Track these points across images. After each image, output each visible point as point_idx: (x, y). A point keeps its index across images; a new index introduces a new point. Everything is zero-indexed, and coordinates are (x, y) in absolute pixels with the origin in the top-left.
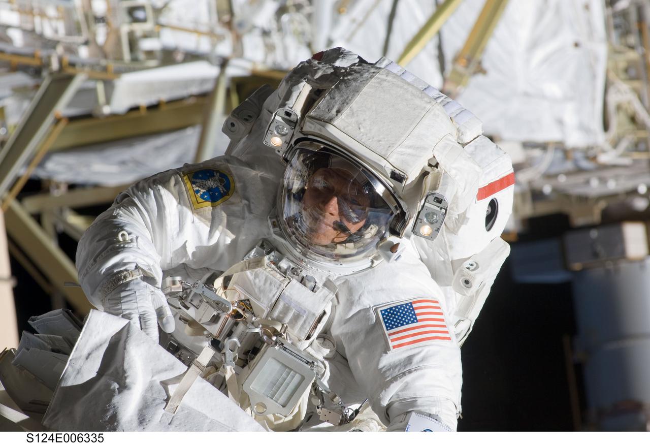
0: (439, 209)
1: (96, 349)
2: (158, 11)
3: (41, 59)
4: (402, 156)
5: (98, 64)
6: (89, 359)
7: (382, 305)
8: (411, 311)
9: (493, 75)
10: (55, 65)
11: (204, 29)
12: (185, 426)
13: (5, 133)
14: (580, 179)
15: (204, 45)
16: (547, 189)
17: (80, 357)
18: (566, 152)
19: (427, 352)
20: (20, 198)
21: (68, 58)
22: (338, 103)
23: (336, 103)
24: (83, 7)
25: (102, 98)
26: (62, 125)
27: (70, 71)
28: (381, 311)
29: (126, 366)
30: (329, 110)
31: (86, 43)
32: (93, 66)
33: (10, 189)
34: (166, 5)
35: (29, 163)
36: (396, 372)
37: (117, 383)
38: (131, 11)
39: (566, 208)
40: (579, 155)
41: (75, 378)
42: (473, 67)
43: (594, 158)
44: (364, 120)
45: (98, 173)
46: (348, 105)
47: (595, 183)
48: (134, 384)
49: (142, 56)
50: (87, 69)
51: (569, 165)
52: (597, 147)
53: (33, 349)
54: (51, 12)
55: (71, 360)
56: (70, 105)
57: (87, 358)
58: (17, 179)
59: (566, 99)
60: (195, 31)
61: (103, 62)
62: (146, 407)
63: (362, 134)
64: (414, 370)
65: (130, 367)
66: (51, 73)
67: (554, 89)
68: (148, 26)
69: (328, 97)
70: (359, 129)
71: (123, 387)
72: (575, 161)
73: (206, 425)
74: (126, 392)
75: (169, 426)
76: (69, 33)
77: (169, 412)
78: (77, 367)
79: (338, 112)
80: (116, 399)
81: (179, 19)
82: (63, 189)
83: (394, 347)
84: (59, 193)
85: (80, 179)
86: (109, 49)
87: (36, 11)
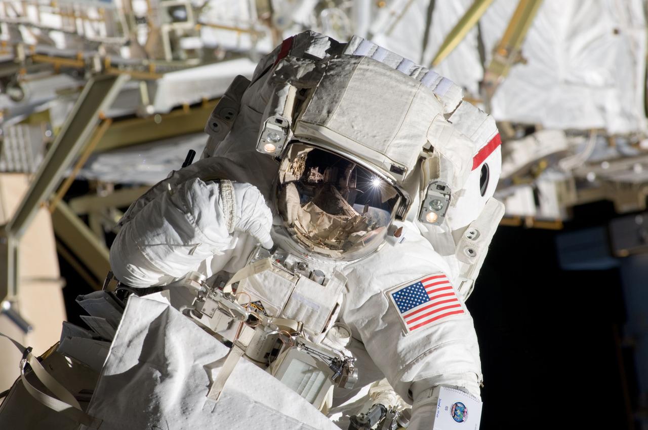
0: (442, 196)
1: (137, 336)
2: (198, 10)
3: (84, 60)
4: (399, 148)
5: (140, 64)
6: (130, 347)
7: (392, 288)
8: (422, 291)
9: (533, 63)
10: (98, 67)
11: (244, 26)
12: (228, 413)
13: (50, 135)
14: (624, 165)
15: (245, 42)
16: (591, 177)
17: (122, 345)
18: (608, 139)
19: (444, 329)
20: (67, 199)
21: (110, 59)
22: (326, 103)
23: (324, 102)
24: (124, 8)
25: (145, 98)
26: (106, 126)
27: (113, 71)
28: (393, 294)
29: (167, 353)
30: (320, 112)
31: (128, 44)
32: (135, 67)
33: (57, 190)
34: (205, 4)
35: (74, 164)
36: (417, 354)
37: (160, 371)
38: (172, 10)
39: (610, 196)
40: (622, 142)
41: (118, 366)
42: (513, 57)
43: (637, 144)
44: (356, 117)
45: (144, 172)
46: (337, 104)
47: (638, 169)
48: (176, 371)
49: (183, 55)
50: (129, 69)
51: (612, 152)
52: (639, 133)
53: (75, 337)
54: (93, 14)
55: (113, 348)
56: (113, 106)
57: (128, 346)
58: (64, 180)
59: (607, 86)
60: (236, 29)
61: (145, 62)
62: (189, 395)
63: (356, 133)
64: (434, 349)
65: (171, 354)
66: (94, 75)
67: (595, 76)
68: (189, 25)
69: (315, 98)
70: (353, 127)
71: (166, 375)
72: (618, 148)
73: (249, 410)
74: (168, 381)
75: (212, 414)
76: (111, 34)
77: (212, 399)
78: (119, 355)
79: (329, 112)
80: (158, 389)
81: (220, 18)
82: (110, 188)
83: (411, 329)
84: (105, 194)
85: (126, 179)
86: (150, 49)
87: (77, 13)
